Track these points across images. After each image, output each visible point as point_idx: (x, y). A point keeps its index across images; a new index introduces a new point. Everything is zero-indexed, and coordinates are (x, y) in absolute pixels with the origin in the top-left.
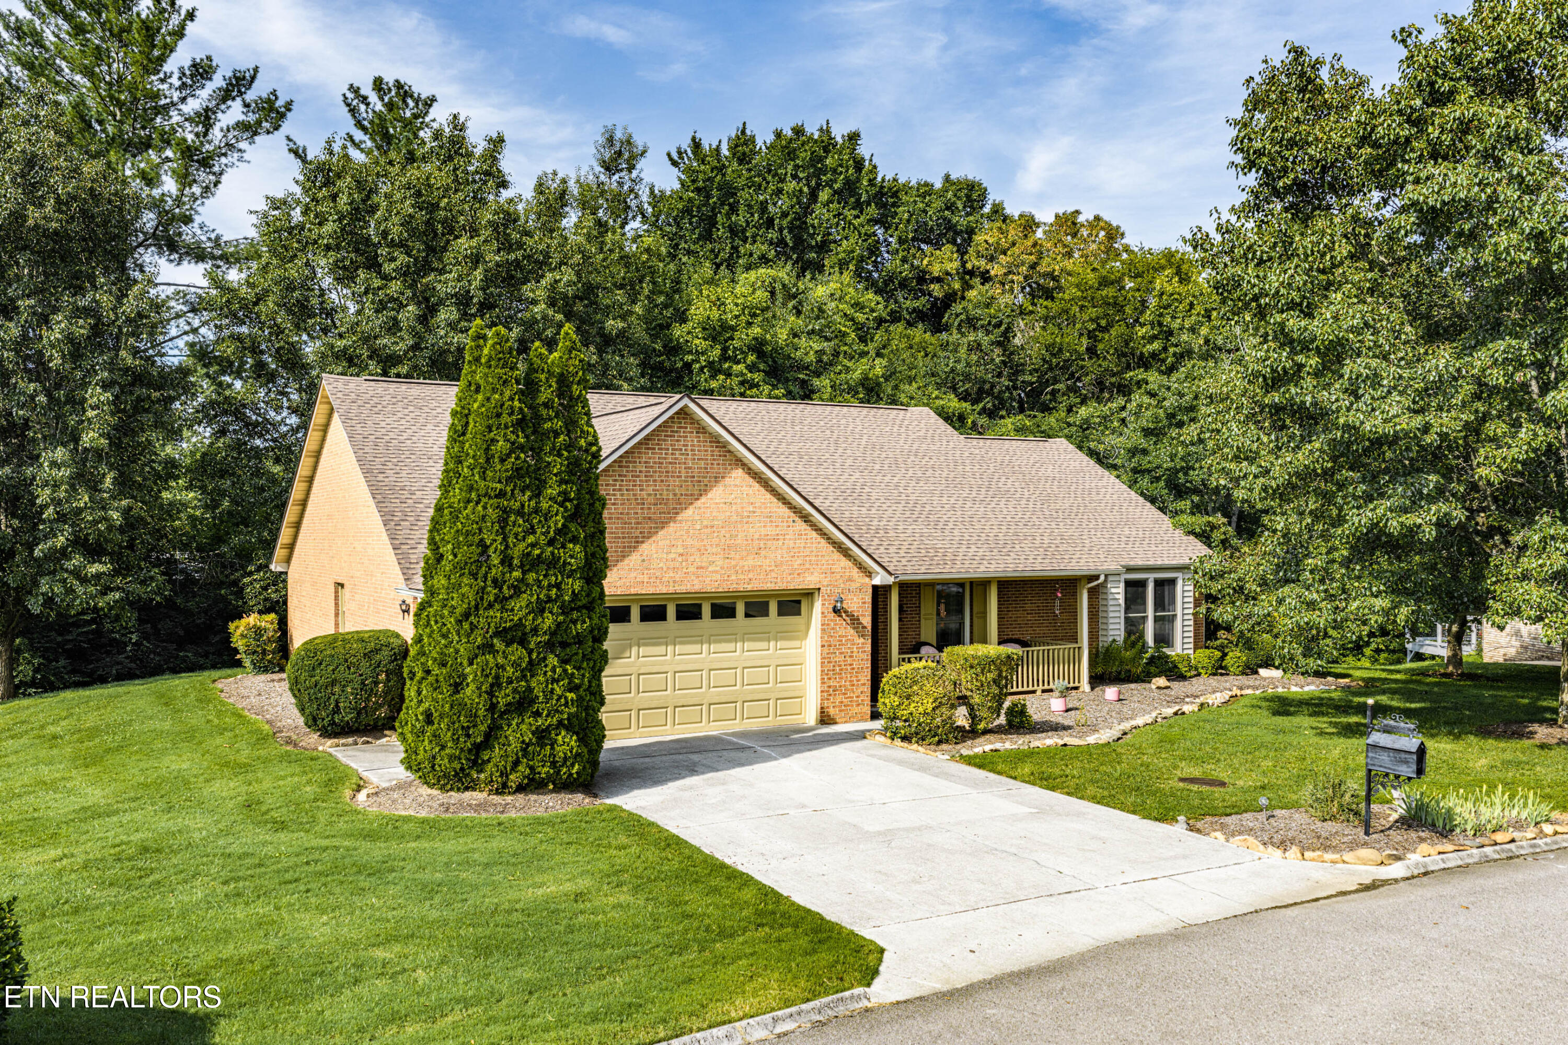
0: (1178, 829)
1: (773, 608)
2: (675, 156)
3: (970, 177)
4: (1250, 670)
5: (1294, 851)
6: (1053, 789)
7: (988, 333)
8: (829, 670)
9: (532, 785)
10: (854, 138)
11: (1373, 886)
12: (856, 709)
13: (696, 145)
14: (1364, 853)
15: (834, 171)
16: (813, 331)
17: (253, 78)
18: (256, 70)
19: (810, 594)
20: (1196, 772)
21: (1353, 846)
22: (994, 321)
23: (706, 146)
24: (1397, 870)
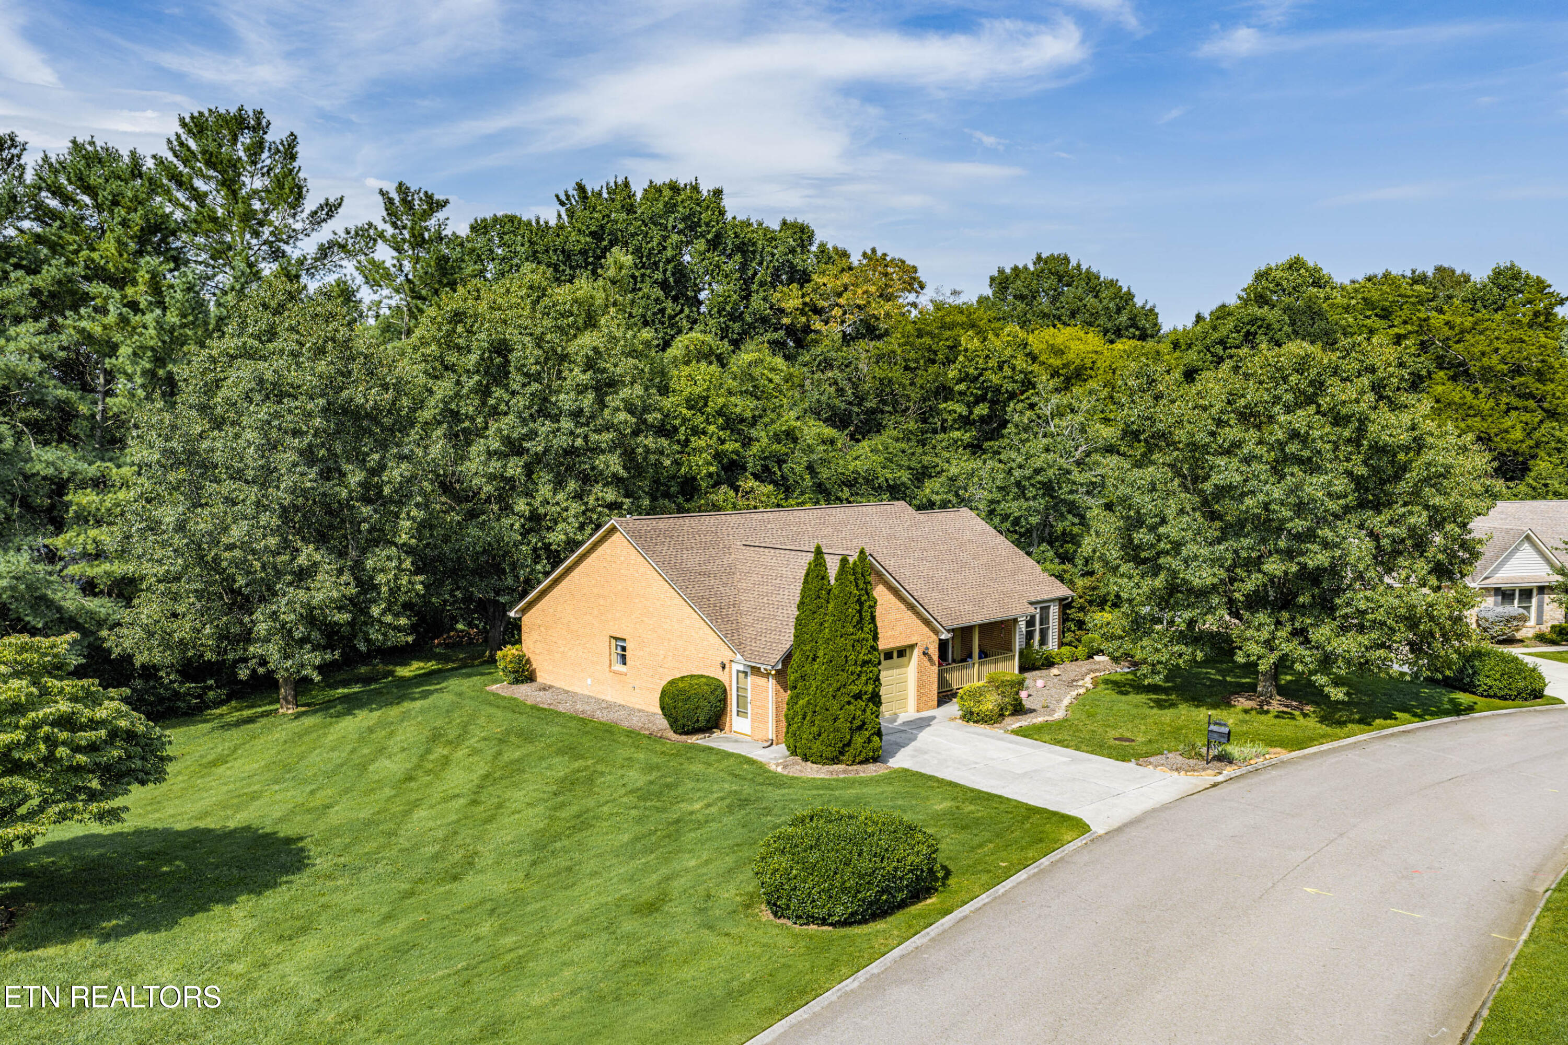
0: (1132, 765)
1: (895, 655)
2: (563, 198)
3: (800, 221)
4: (1090, 657)
5: (1183, 773)
6: (1067, 747)
7: (842, 371)
8: (920, 685)
9: (866, 761)
10: (718, 193)
11: (1215, 785)
12: (931, 703)
13: (581, 188)
14: (1209, 772)
15: (707, 225)
16: (746, 392)
17: (340, 205)
18: (342, 199)
19: (912, 647)
20: (1117, 736)
21: (1204, 769)
22: (846, 362)
23: (589, 190)
24: (1220, 778)
